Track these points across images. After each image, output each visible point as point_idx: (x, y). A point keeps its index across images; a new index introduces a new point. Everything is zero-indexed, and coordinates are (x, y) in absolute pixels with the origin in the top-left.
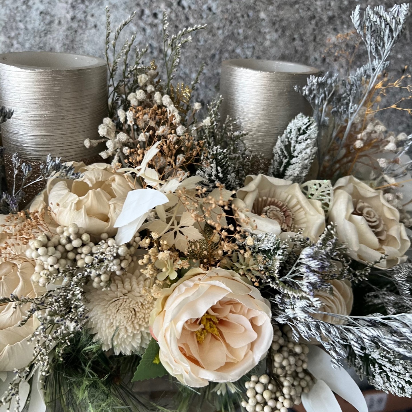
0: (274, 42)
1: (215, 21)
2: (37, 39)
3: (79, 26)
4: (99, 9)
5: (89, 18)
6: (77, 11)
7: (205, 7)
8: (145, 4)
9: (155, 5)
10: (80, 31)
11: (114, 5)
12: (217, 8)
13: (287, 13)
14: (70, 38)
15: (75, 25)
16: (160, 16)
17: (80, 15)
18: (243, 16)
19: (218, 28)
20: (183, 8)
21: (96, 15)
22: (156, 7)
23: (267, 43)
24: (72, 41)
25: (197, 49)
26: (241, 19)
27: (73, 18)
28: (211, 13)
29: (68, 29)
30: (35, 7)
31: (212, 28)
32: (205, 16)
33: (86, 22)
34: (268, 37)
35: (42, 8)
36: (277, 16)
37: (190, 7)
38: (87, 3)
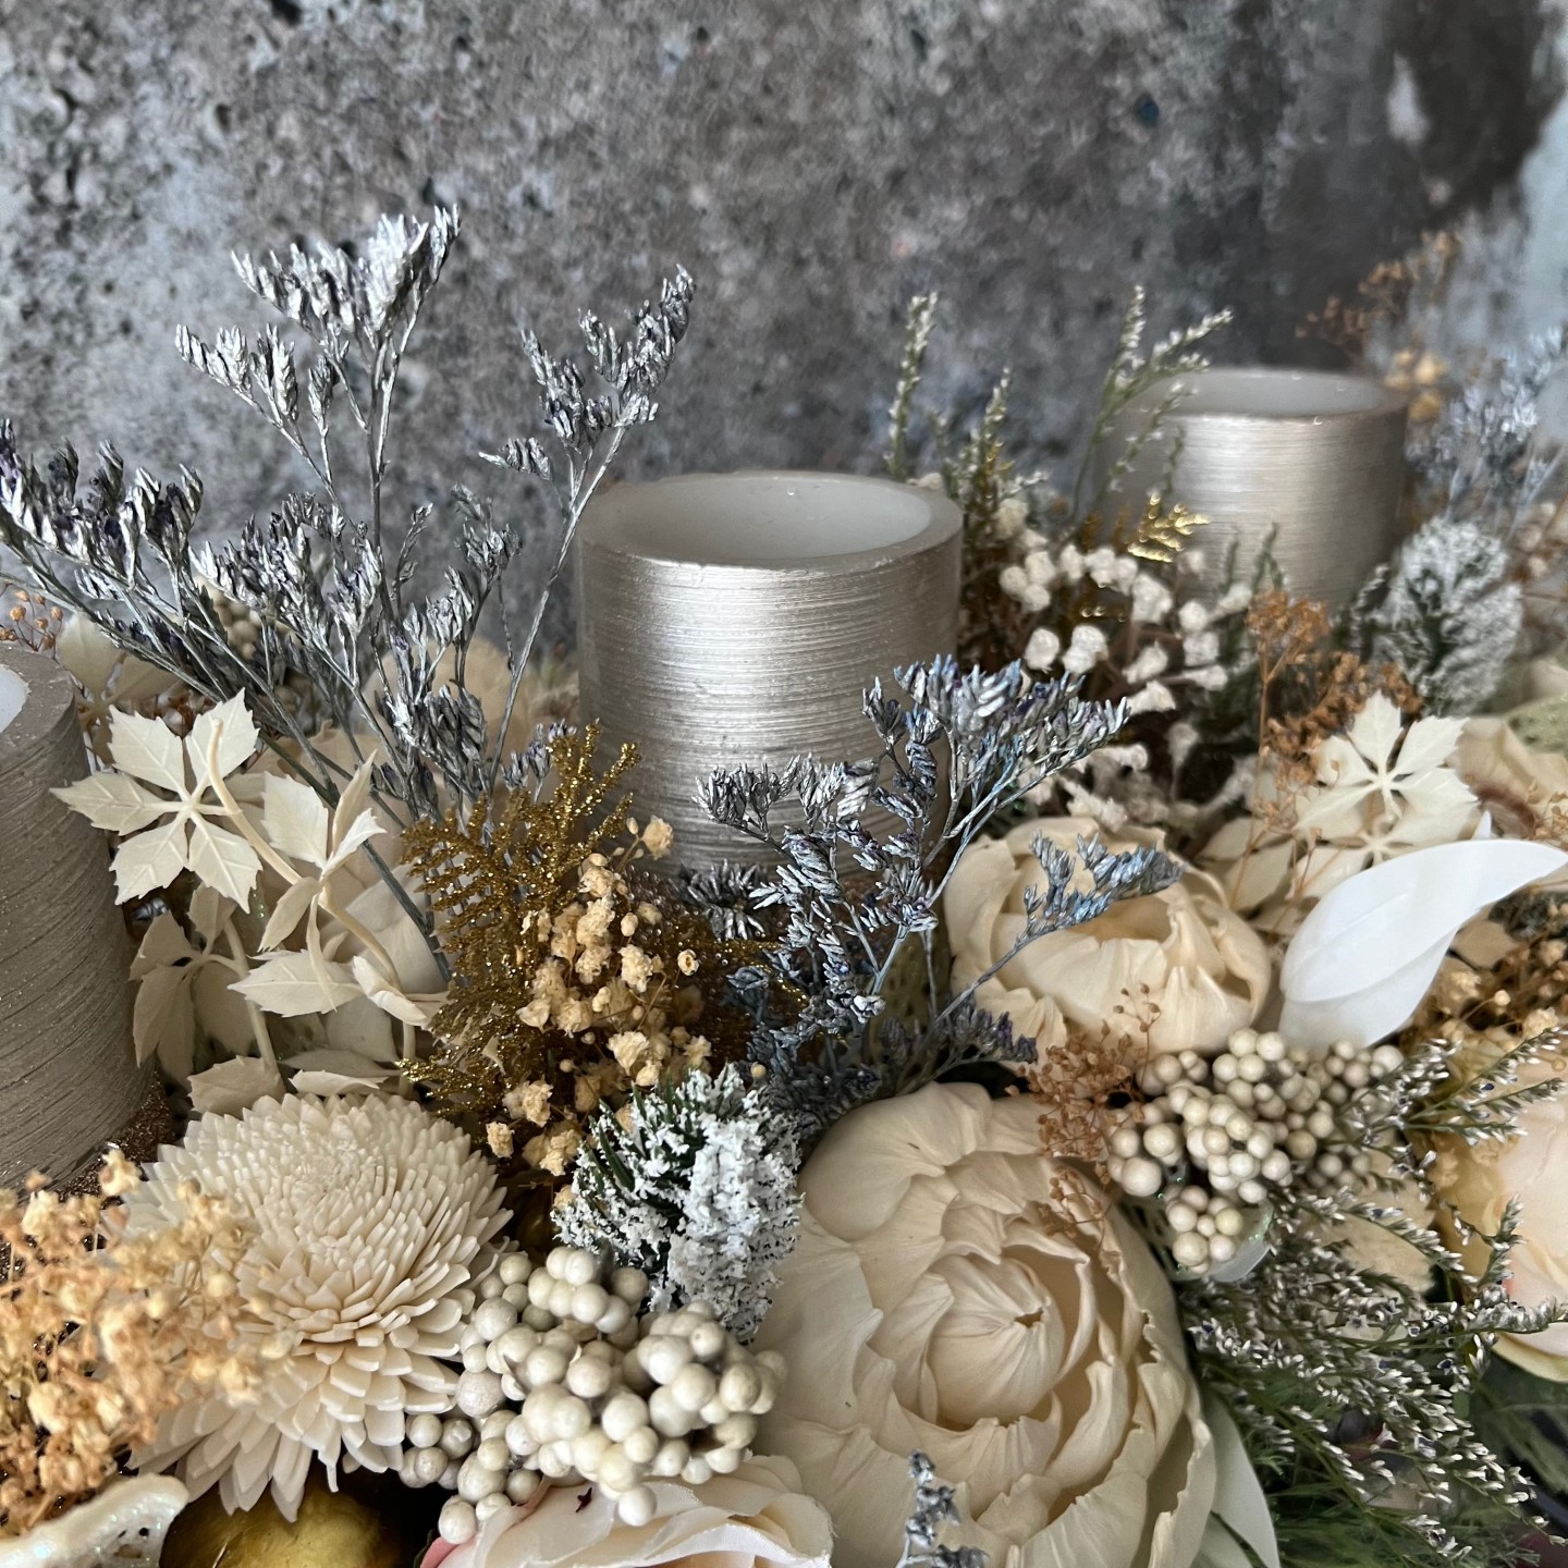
0: (747, 282)
1: (555, 237)
3: (57, 336)
4: (132, 258)
5: (96, 298)
6: (43, 281)
7: (515, 196)
8: (305, 214)
9: (340, 212)
10: (65, 357)
11: (189, 236)
12: (558, 192)
13: (770, 180)
14: (27, 389)
15: (41, 336)
17: (57, 295)
18: (639, 210)
19: (570, 264)
21: (123, 282)
22: (347, 220)
23: (728, 289)
24: (38, 403)
25: (510, 348)
26: (634, 220)
27: (29, 312)
28: (538, 215)
29: (14, 358)
31: (549, 265)
32: (521, 229)
33: (83, 316)
34: (727, 268)
36: (742, 193)
38: (79, 241)
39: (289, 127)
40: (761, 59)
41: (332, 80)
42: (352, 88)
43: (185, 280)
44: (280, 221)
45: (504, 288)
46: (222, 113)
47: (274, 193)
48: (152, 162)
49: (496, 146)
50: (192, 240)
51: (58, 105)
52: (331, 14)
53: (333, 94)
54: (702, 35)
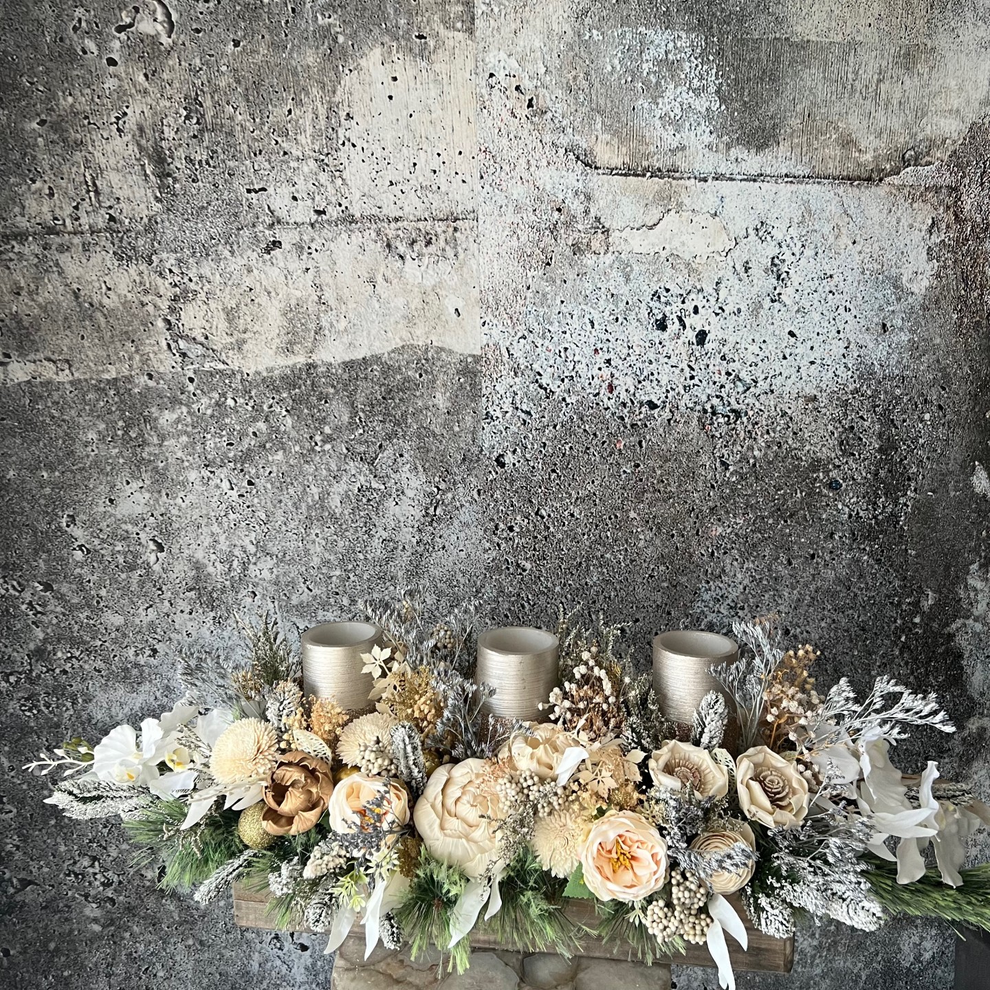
2: (378, 568)
3: (425, 549)
4: (448, 529)
5: (437, 539)
6: (424, 534)
7: (566, 514)
10: (426, 554)
12: (580, 514)
14: (415, 563)
15: (420, 549)
16: (517, 529)
17: (427, 538)
18: (610, 518)
19: (583, 534)
20: (543, 517)
21: (445, 535)
26: (608, 522)
27: (419, 542)
28: (574, 519)
29: (413, 554)
30: (378, 535)
31: (577, 534)
32: (567, 523)
33: (433, 544)
35: (385, 535)
37: (549, 516)
38: (435, 524)
39: (498, 495)
40: (659, 472)
41: (511, 483)
42: (517, 484)
43: (462, 535)
44: (492, 520)
45: (559, 541)
46: (479, 491)
47: (491, 512)
48: (458, 504)
49: (562, 499)
50: (467, 525)
51: (436, 490)
52: (514, 465)
53: (512, 486)
54: (637, 466)
